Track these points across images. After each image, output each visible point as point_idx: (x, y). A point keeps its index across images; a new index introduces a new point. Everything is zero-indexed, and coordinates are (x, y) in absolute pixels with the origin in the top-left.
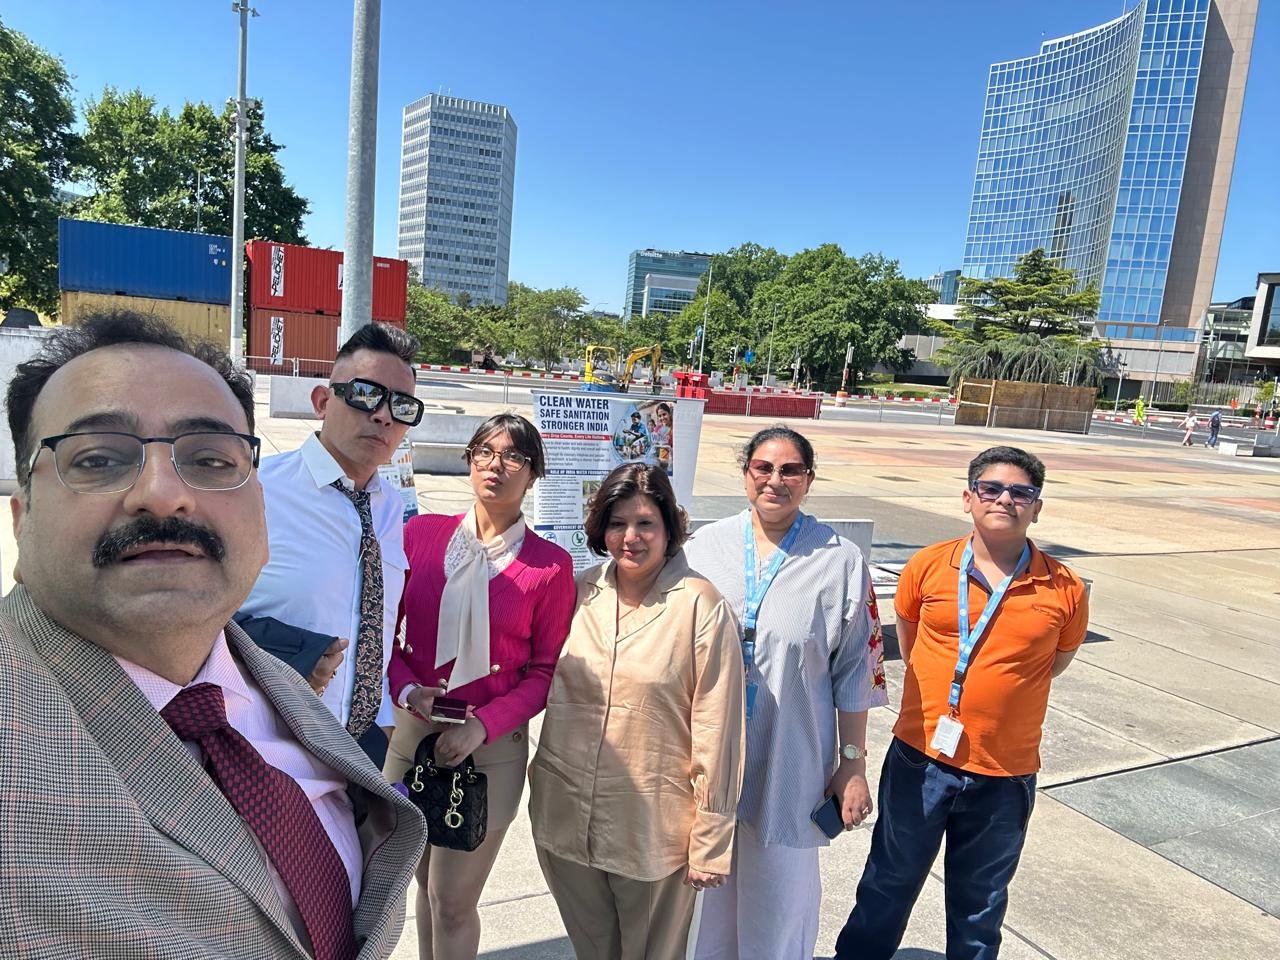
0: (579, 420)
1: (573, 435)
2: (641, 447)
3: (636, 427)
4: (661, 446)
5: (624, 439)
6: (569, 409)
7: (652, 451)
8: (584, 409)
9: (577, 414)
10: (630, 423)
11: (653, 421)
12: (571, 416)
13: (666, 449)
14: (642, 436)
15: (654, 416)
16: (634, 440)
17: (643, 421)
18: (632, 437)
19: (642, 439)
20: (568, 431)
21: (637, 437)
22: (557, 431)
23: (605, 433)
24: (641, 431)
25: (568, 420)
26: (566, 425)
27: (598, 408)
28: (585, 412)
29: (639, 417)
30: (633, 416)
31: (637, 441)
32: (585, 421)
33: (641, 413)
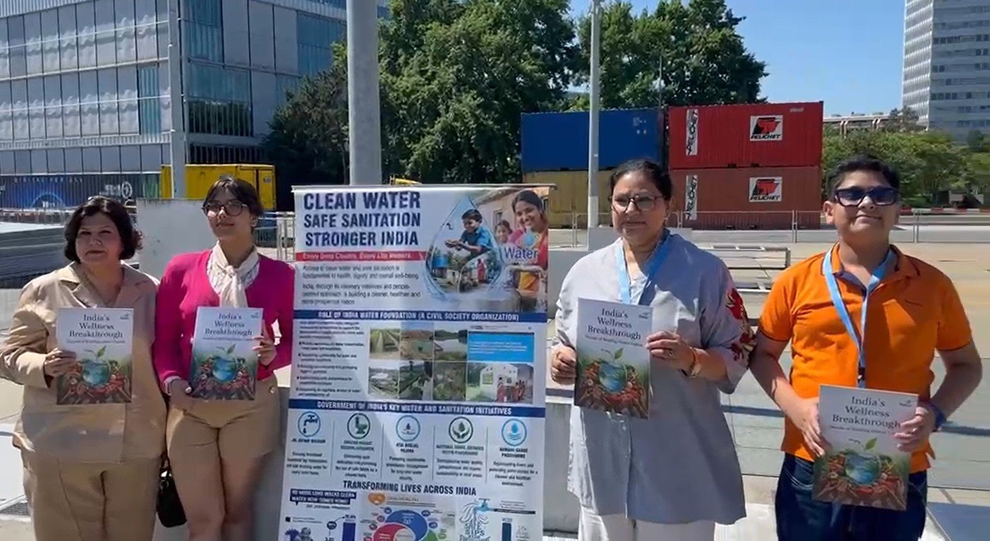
0: (367, 230)
1: (358, 254)
2: (481, 270)
3: (471, 236)
4: (522, 267)
5: (449, 258)
6: (350, 211)
7: (505, 276)
8: (376, 210)
9: (363, 220)
10: (460, 229)
11: (506, 224)
12: (354, 222)
13: (533, 274)
14: (484, 250)
15: (508, 215)
16: (469, 259)
17: (487, 225)
18: (464, 253)
19: (483, 257)
20: (349, 248)
21: (474, 254)
22: (331, 248)
23: (413, 248)
24: (482, 242)
25: (351, 230)
26: (345, 239)
27: (402, 206)
28: (377, 215)
29: (478, 218)
30: (466, 216)
31: (475, 261)
32: (378, 231)
33: (482, 210)
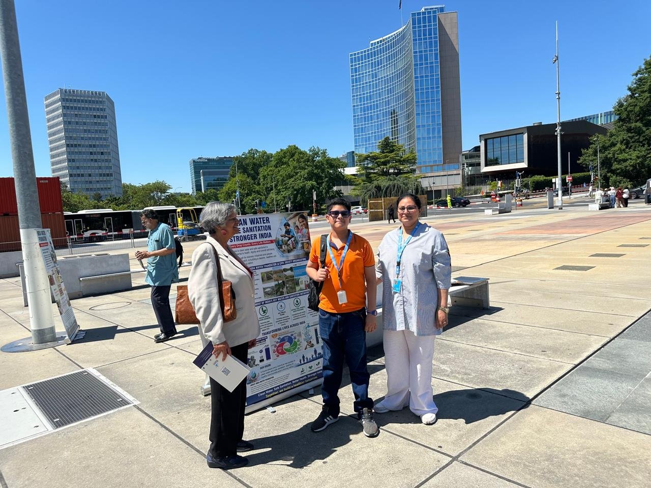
0: (253, 233)
1: (251, 243)
2: (293, 244)
3: (288, 232)
4: (304, 241)
5: (282, 241)
6: (245, 226)
7: (300, 245)
8: (255, 225)
9: (251, 230)
11: (297, 226)
12: (248, 231)
13: (307, 243)
14: (292, 237)
15: (298, 223)
16: (288, 240)
17: (292, 228)
18: (287, 238)
19: (293, 239)
20: (248, 241)
21: (290, 238)
22: (240, 242)
23: (270, 239)
24: (291, 234)
25: (246, 234)
26: (245, 238)
27: (264, 223)
28: (256, 227)
29: (289, 225)
30: (285, 225)
31: (290, 241)
32: (257, 233)
33: (290, 222)
